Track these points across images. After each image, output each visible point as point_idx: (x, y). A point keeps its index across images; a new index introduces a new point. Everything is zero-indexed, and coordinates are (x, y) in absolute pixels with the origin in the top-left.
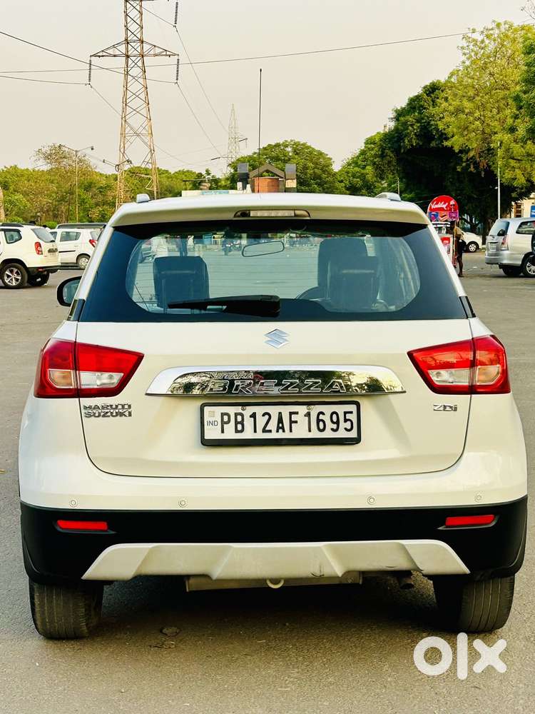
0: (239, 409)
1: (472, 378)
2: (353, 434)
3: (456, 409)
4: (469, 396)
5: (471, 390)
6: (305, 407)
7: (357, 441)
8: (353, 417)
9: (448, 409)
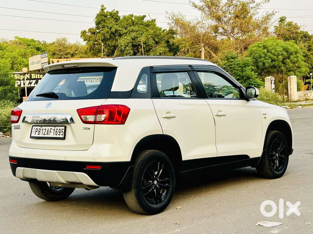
0: (40, 127)
1: (95, 118)
2: (63, 136)
3: (89, 129)
4: (94, 125)
5: (95, 122)
6: (54, 127)
7: (64, 138)
8: (63, 131)
9: (87, 129)
